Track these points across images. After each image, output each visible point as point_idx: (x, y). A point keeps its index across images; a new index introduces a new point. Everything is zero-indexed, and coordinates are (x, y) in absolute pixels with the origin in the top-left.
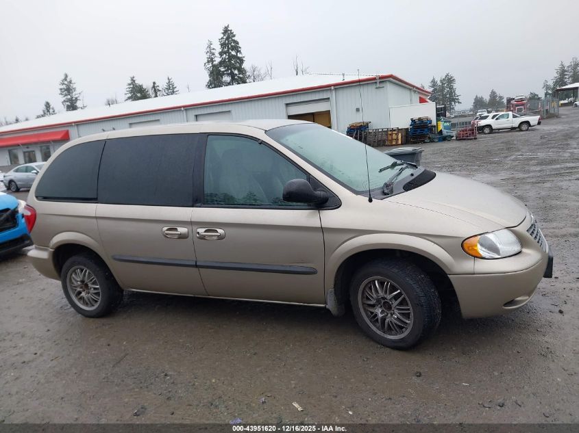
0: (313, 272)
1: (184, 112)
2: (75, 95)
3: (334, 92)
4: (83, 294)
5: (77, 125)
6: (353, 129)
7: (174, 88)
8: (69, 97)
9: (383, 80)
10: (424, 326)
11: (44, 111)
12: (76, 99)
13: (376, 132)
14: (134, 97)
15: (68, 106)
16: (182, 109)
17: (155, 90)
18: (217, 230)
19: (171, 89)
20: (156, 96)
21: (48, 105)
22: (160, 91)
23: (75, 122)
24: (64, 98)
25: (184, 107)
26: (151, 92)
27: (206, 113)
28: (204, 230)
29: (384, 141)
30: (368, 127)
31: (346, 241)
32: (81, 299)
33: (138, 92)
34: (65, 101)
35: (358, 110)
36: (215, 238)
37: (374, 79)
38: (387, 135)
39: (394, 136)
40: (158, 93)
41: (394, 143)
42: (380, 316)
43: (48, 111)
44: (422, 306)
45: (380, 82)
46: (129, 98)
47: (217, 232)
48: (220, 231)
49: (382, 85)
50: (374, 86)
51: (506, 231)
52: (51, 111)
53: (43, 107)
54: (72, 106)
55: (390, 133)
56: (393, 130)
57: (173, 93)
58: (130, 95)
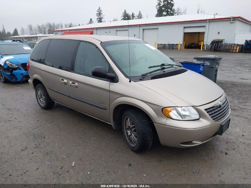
0: (105, 109)
1: (139, 27)
2: (102, 16)
3: (208, 23)
4: (41, 99)
5: (96, 29)
6: (215, 42)
7: (141, 16)
8: (99, 17)
9: (235, 19)
10: (140, 143)
11: (89, 22)
12: (102, 18)
13: (226, 45)
14: (124, 19)
15: (99, 21)
16: (138, 26)
17: (133, 16)
18: (76, 83)
19: (140, 17)
20: (133, 19)
21: (91, 20)
22: (135, 17)
23: (96, 28)
24: (98, 17)
25: (139, 25)
26: (131, 17)
27: (151, 28)
28: (72, 82)
29: (229, 50)
30: (222, 42)
31: (117, 98)
32: (40, 101)
33: (126, 17)
34: (98, 18)
35: (219, 33)
36: (75, 87)
37: (230, 18)
38: (231, 47)
39: (235, 48)
40: (134, 18)
41: (234, 51)
42: (129, 134)
43: (91, 22)
44: (140, 134)
45: (233, 20)
46: (123, 19)
47: (75, 84)
48: (76, 84)
49: (233, 22)
50: (229, 22)
51: (191, 107)
52: (92, 22)
53: (89, 20)
54: (100, 21)
55: (233, 46)
56: (235, 45)
57: (141, 18)
58: (123, 18)
